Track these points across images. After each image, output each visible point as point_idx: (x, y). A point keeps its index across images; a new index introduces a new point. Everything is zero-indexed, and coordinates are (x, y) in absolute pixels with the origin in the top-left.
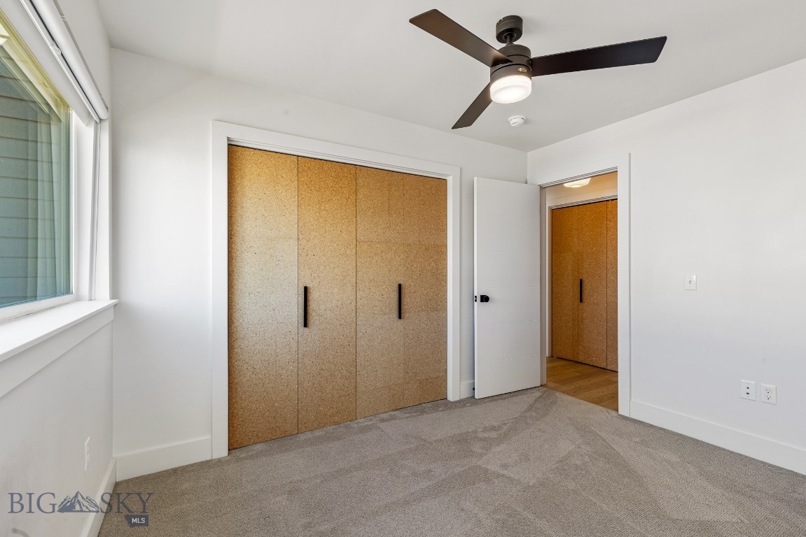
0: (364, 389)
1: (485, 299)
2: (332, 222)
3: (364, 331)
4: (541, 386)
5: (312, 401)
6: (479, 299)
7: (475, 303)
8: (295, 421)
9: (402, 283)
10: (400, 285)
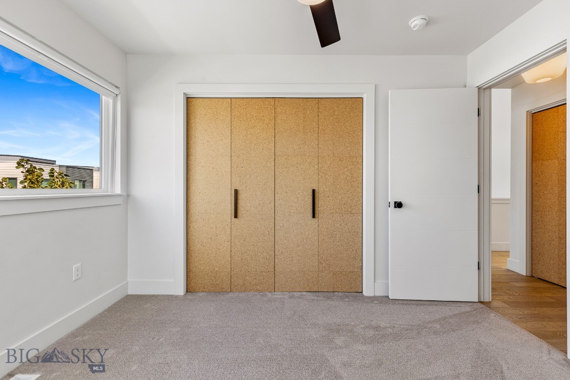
0: (281, 270)
1: (399, 205)
2: (255, 142)
3: (282, 225)
4: (479, 302)
5: (241, 271)
6: (392, 205)
7: (389, 208)
8: (229, 283)
9: (316, 189)
10: (314, 191)
